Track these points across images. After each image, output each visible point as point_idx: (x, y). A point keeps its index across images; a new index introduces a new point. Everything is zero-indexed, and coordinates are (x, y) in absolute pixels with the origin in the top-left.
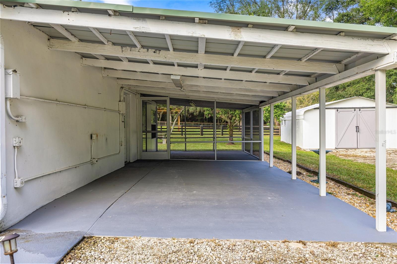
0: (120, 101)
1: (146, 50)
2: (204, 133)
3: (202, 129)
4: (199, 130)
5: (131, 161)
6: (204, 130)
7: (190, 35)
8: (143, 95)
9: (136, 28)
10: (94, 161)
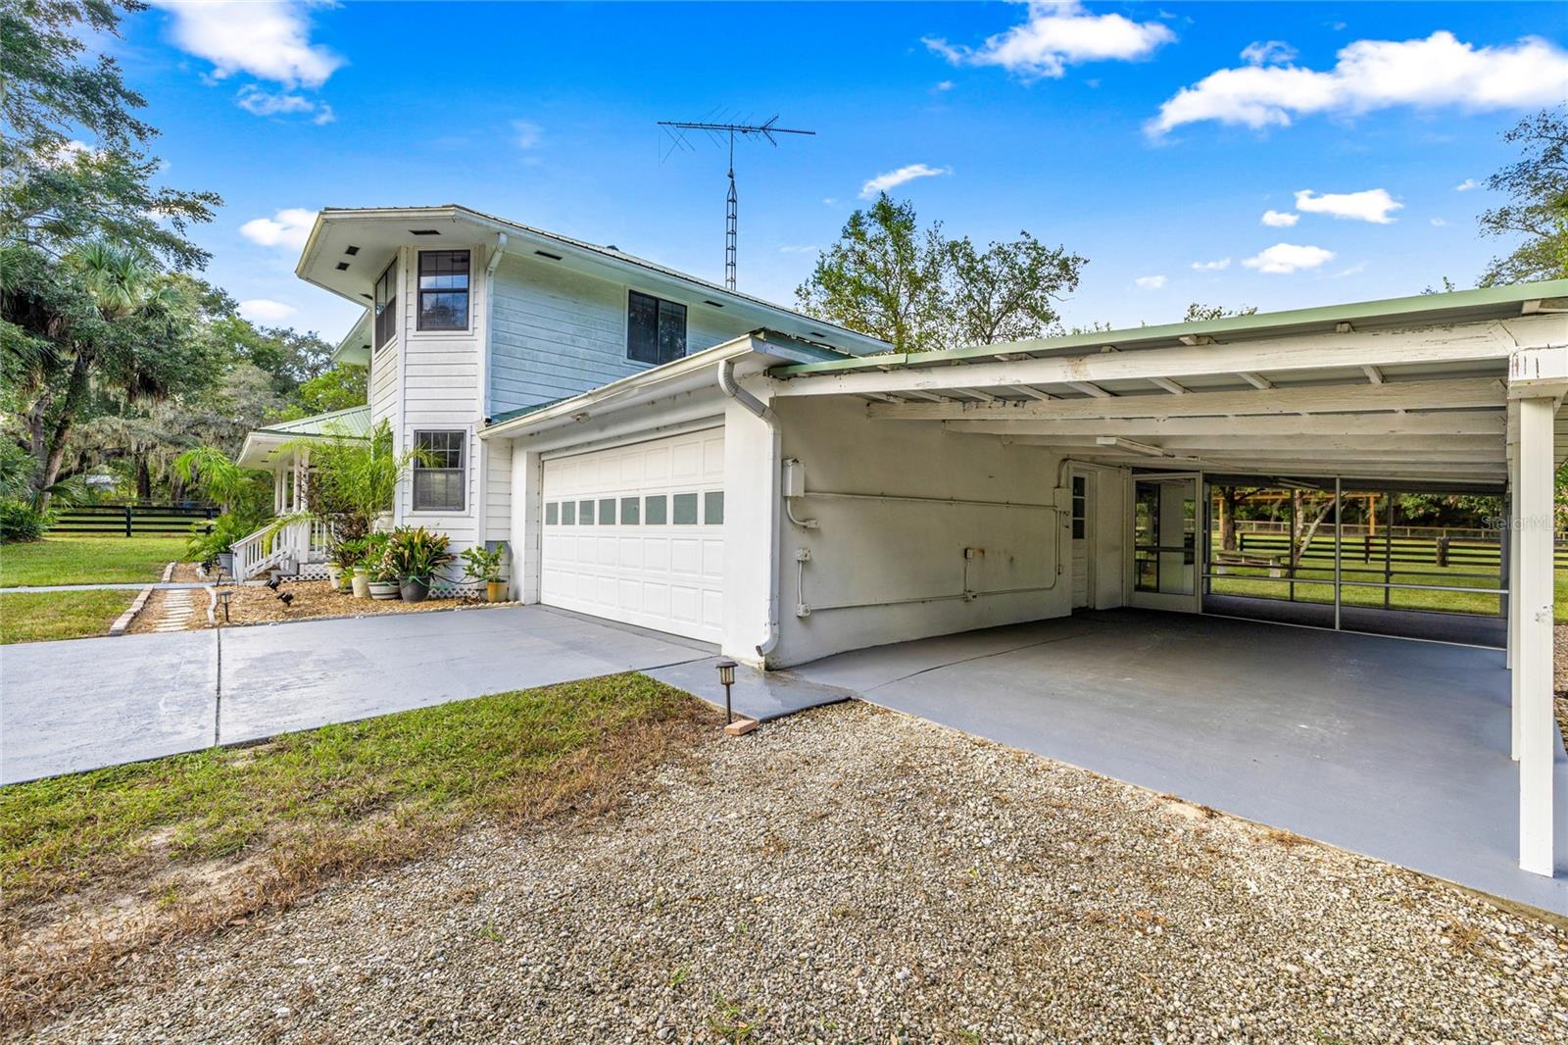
0: (1058, 487)
1: (1001, 403)
2: (1451, 559)
3: (1444, 547)
4: (1435, 550)
5: (1098, 608)
6: (1451, 551)
7: (996, 383)
8: (1136, 470)
9: (918, 385)
10: (970, 596)
